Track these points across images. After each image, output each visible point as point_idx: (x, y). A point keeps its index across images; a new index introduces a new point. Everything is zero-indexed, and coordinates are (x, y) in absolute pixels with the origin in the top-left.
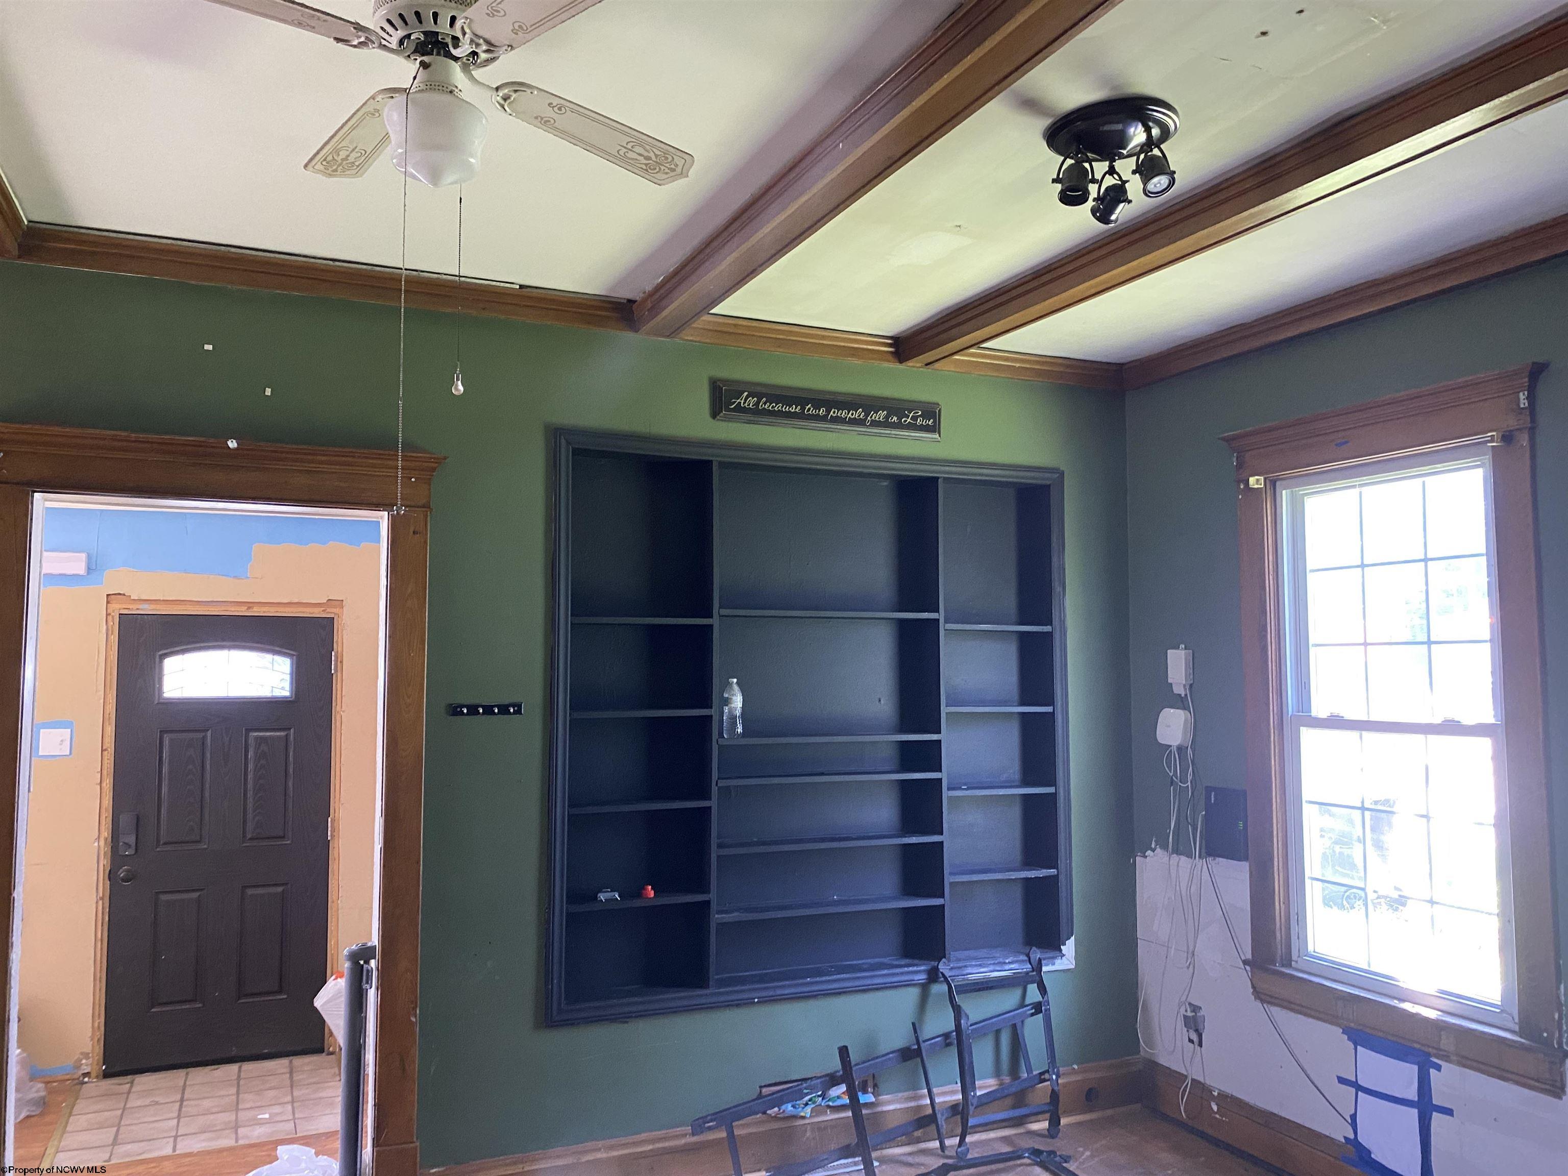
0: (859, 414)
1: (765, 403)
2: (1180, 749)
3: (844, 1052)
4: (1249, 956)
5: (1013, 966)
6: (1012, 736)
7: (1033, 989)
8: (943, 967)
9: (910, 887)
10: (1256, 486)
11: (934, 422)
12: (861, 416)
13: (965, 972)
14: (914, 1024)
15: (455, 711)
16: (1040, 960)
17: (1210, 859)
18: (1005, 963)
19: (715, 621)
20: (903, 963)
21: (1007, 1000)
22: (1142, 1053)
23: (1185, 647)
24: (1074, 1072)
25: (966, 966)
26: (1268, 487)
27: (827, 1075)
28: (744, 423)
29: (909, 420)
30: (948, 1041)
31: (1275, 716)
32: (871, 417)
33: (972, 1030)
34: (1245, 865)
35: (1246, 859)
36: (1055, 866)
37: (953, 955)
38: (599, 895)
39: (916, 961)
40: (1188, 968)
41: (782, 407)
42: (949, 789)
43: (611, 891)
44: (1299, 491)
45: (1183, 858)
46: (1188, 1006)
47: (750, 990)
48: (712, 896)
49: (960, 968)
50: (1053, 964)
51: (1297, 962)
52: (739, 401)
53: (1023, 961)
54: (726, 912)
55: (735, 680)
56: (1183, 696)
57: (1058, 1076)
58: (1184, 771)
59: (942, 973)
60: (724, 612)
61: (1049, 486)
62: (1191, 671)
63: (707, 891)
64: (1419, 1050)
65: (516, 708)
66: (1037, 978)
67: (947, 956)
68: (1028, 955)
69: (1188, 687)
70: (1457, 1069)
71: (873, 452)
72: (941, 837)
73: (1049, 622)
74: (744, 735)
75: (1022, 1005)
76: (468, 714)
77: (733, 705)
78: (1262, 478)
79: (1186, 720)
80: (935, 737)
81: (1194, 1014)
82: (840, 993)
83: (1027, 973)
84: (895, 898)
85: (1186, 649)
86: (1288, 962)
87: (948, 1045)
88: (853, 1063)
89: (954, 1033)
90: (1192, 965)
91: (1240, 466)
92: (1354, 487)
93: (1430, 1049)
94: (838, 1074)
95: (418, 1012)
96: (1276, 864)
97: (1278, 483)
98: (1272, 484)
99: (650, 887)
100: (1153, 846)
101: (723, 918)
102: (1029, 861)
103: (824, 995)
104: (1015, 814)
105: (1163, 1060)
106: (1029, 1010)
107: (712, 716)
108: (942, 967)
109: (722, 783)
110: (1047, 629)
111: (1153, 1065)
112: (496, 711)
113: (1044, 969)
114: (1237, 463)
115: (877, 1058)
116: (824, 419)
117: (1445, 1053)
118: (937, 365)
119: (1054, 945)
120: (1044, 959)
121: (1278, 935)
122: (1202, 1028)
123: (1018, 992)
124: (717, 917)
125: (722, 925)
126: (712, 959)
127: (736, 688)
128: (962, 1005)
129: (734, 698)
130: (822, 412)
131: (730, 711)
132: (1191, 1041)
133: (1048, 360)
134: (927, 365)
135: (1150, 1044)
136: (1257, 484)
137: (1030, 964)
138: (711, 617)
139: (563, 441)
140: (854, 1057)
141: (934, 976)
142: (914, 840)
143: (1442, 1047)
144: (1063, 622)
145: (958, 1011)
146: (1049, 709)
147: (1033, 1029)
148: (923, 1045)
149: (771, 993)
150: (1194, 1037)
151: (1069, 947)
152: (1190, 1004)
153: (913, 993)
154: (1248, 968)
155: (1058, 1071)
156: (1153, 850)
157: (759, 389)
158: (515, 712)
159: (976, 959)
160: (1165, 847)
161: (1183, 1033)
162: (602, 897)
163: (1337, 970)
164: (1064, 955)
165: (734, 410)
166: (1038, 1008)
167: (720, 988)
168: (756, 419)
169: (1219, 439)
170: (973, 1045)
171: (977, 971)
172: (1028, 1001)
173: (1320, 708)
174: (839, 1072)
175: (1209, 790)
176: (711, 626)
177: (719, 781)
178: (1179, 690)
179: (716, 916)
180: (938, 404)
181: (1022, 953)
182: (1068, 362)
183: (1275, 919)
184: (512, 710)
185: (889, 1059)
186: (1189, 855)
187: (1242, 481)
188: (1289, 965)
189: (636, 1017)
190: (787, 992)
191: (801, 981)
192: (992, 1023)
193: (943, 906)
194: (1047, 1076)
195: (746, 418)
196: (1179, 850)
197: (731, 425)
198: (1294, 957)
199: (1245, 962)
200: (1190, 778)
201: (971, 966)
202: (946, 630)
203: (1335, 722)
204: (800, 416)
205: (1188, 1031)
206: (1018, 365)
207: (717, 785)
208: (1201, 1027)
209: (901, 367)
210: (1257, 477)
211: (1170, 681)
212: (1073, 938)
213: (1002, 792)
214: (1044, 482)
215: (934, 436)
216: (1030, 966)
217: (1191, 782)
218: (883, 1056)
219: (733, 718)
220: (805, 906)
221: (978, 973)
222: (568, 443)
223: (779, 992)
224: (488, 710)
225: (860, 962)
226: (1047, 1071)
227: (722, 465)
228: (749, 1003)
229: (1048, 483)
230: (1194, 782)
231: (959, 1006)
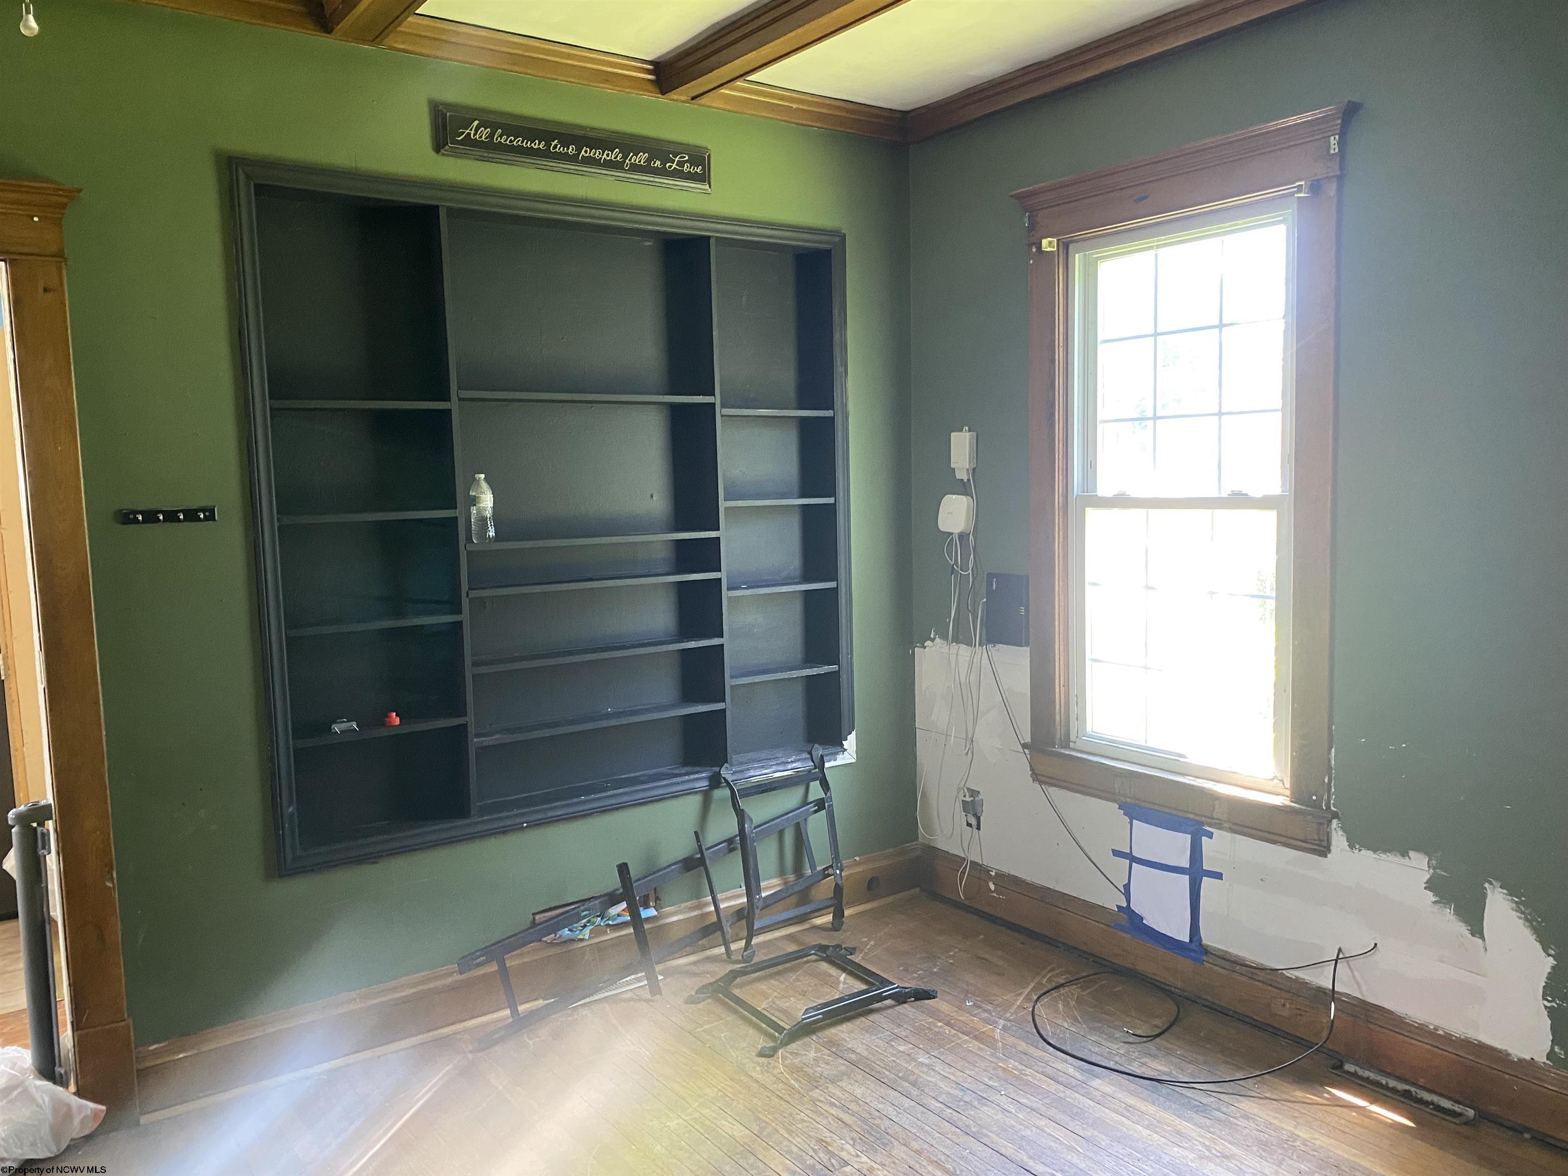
0: (615, 155)
1: (501, 136)
2: (962, 536)
3: (623, 869)
4: (1028, 739)
5: (798, 765)
6: (792, 529)
7: (815, 786)
8: (726, 773)
9: (689, 694)
10: (1049, 249)
11: (704, 169)
12: (618, 158)
13: (747, 776)
14: (696, 833)
15: (126, 518)
16: (822, 757)
17: (990, 646)
18: (788, 763)
19: (453, 405)
20: (683, 771)
21: (789, 799)
22: (920, 840)
23: (969, 429)
24: (857, 864)
25: (748, 769)
26: (1061, 251)
27: (605, 895)
28: (477, 160)
29: (674, 166)
30: (731, 847)
31: (1061, 498)
32: (630, 160)
33: (756, 833)
34: (1027, 650)
35: (1027, 644)
36: (837, 662)
37: (734, 757)
38: (333, 727)
39: (697, 769)
40: (967, 754)
41: (522, 142)
42: (729, 589)
43: (347, 722)
44: (1092, 254)
45: (963, 646)
46: (966, 790)
47: (517, 815)
48: (470, 719)
49: (742, 771)
50: (835, 760)
51: (1075, 742)
52: (468, 131)
53: (806, 759)
54: (483, 735)
55: (483, 476)
56: (965, 481)
57: (841, 870)
58: (965, 558)
59: (724, 778)
60: (464, 394)
61: (829, 251)
62: (975, 455)
63: (464, 714)
64: (1192, 820)
65: (207, 514)
66: (821, 775)
67: (729, 761)
68: (810, 753)
69: (971, 472)
70: (1227, 835)
71: (634, 203)
72: (722, 639)
73: (831, 407)
74: (498, 537)
75: (805, 803)
76: (144, 521)
77: (481, 505)
78: (1055, 240)
79: (968, 507)
80: (713, 534)
81: (972, 799)
82: (617, 809)
83: (809, 771)
84: (673, 706)
85: (969, 431)
86: (1066, 743)
87: (731, 850)
88: (633, 879)
89: (738, 838)
90: (970, 752)
91: (1032, 227)
92: (1151, 248)
93: (1203, 818)
94: (617, 892)
95: (115, 876)
96: (1057, 647)
97: (1071, 247)
98: (1065, 247)
99: (394, 714)
100: (932, 636)
101: (482, 741)
102: (810, 659)
103: (600, 812)
104: (796, 610)
105: (942, 845)
106: (812, 807)
107: (456, 518)
108: (723, 772)
109: (472, 594)
110: (828, 413)
111: (932, 851)
112: (182, 517)
113: (827, 765)
114: (1029, 224)
115: (658, 871)
116: (573, 159)
117: (1218, 822)
118: (704, 100)
119: (836, 741)
120: (826, 756)
121: (1057, 717)
122: (980, 811)
123: (799, 792)
124: (475, 742)
125: (483, 750)
126: (473, 787)
127: (484, 485)
128: (746, 810)
129: (483, 496)
130: (571, 150)
131: (479, 511)
132: (969, 825)
133: (828, 102)
134: (693, 99)
135: (928, 828)
136: (1049, 246)
137: (813, 761)
138: (448, 399)
139: (242, 177)
140: (634, 872)
141: (716, 781)
142: (692, 644)
143: (1215, 816)
144: (845, 406)
145: (741, 815)
146: (831, 500)
147: (816, 825)
148: (706, 853)
149: (543, 816)
150: (973, 821)
151: (851, 743)
152: (968, 789)
153: (693, 803)
154: (1027, 751)
155: (842, 865)
156: (933, 640)
157: (492, 118)
158: (206, 519)
159: (759, 761)
160: (944, 637)
161: (961, 817)
162: (337, 728)
163: (1116, 749)
164: (846, 750)
165: (461, 143)
166: (820, 805)
167: (483, 816)
168: (491, 155)
169: (1012, 196)
170: (757, 848)
171: (760, 773)
172: (811, 799)
173: (1105, 488)
174: (617, 889)
175: (990, 576)
176: (448, 412)
177: (470, 592)
178: (961, 475)
179: (475, 740)
180: (707, 148)
181: (804, 751)
182: (850, 106)
183: (1055, 702)
184: (202, 516)
185: (672, 871)
186: (969, 643)
187: (1033, 244)
188: (1067, 747)
189: (387, 855)
190: (559, 813)
191: (575, 800)
192: (776, 824)
193: (724, 710)
194: (830, 871)
195: (478, 154)
196: (961, 637)
197: (460, 162)
198: (1073, 738)
199: (1024, 746)
200: (970, 567)
201: (755, 768)
202: (722, 416)
203: (1121, 501)
204: (545, 154)
205: (966, 815)
206: (795, 106)
207: (468, 596)
208: (979, 809)
209: (663, 100)
210: (1050, 239)
211: (953, 466)
212: (854, 733)
213: (784, 589)
214: (822, 246)
215: (703, 187)
216: (812, 764)
217: (972, 569)
218: (665, 868)
219: (483, 520)
220: (572, 723)
221: (760, 774)
222: (248, 177)
223: (550, 814)
224: (171, 516)
225: (638, 774)
226: (831, 866)
227: (451, 211)
228: (518, 828)
229: (828, 246)
230: (975, 569)
231: (743, 810)
